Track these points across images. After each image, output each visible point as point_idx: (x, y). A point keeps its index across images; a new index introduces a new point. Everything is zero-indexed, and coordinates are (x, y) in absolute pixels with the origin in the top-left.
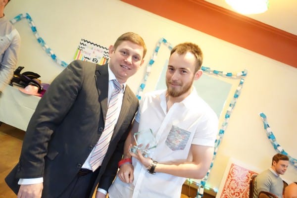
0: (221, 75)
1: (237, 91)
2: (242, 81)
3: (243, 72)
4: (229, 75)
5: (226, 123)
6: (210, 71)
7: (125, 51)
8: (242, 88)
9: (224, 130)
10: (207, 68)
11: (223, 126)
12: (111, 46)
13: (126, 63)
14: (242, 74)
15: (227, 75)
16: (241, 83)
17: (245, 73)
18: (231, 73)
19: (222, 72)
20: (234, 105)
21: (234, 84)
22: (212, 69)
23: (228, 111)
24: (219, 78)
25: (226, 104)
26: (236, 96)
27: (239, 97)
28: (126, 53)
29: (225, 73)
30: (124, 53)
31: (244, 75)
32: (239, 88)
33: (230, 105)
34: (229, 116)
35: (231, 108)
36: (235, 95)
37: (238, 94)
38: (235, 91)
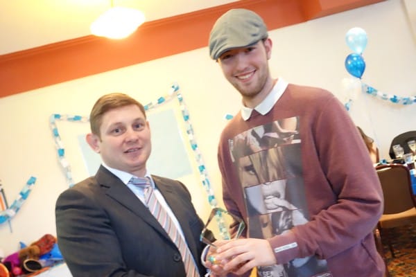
0: (153, 107)
1: (183, 112)
2: (180, 96)
3: (173, 87)
4: (161, 101)
5: (199, 155)
7: (116, 127)
8: (185, 105)
9: (202, 164)
11: (198, 161)
12: (88, 135)
13: (130, 142)
14: (174, 89)
15: (159, 103)
16: (181, 100)
17: (176, 87)
18: (161, 98)
19: (151, 104)
20: (192, 130)
21: (173, 106)
23: (191, 141)
24: (153, 112)
25: (182, 135)
26: (187, 118)
27: (190, 117)
28: (118, 129)
29: (155, 102)
30: (117, 131)
31: (177, 89)
32: (182, 107)
33: (188, 132)
34: (196, 146)
35: (191, 135)
36: (184, 117)
37: (186, 114)
38: (181, 113)
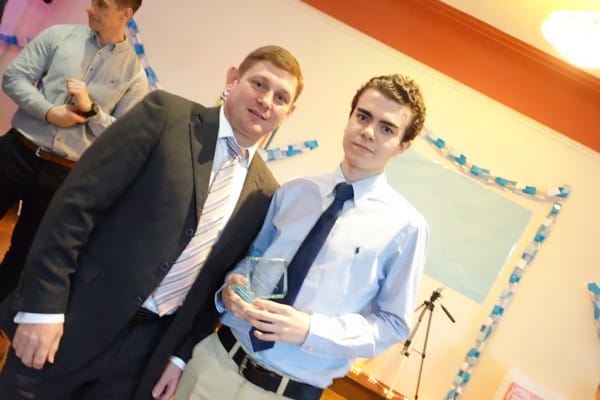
0: (512, 190)
1: (543, 228)
2: (557, 207)
3: (561, 189)
4: (529, 191)
5: (510, 294)
6: (490, 177)
7: (260, 81)
8: (554, 222)
9: (503, 306)
10: (484, 171)
11: (502, 298)
12: (233, 69)
13: (261, 104)
14: (559, 192)
15: (524, 191)
16: (554, 212)
17: (564, 192)
18: (534, 189)
19: (514, 183)
20: (532, 258)
21: (539, 213)
22: (494, 174)
23: (517, 268)
24: (507, 194)
25: (515, 251)
26: (540, 239)
27: (546, 242)
28: (262, 85)
29: (521, 186)
30: (259, 85)
31: (563, 196)
32: (547, 222)
33: (524, 256)
34: (517, 280)
35: (524, 262)
36: (537, 235)
37: (543, 233)
38: (539, 226)
